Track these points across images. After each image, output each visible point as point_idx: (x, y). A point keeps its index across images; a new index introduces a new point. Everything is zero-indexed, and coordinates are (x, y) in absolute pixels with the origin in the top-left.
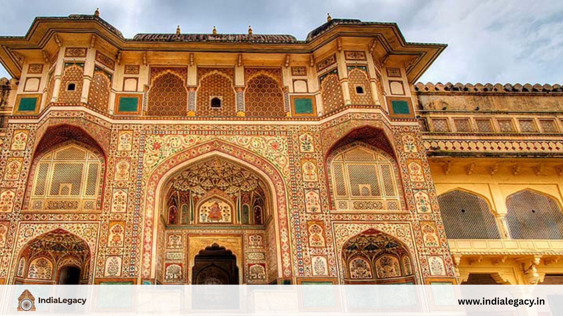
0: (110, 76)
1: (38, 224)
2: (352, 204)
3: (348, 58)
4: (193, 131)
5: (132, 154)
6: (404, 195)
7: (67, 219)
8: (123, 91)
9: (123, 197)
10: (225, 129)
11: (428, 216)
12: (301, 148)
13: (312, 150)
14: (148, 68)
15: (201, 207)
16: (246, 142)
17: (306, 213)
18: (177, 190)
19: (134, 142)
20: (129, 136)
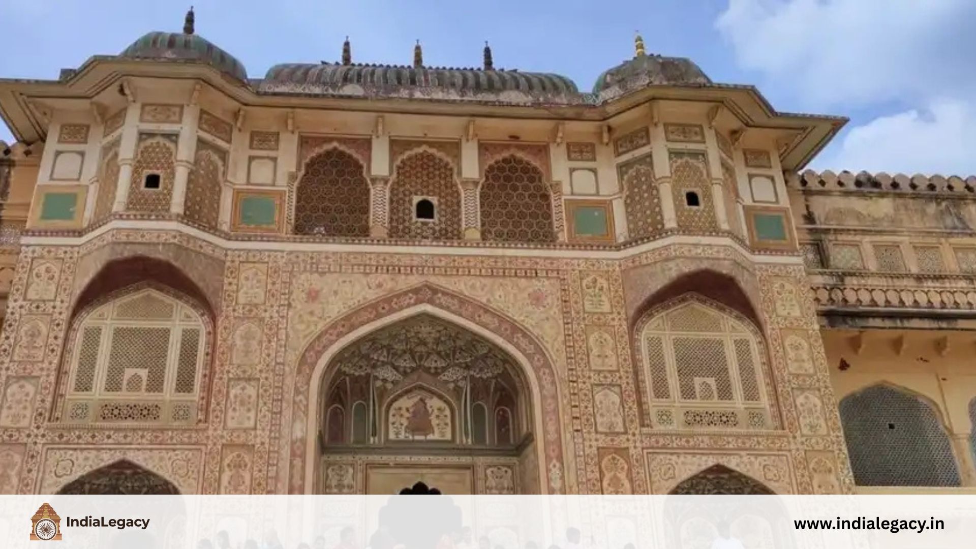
0: (223, 155)
1: (82, 450)
2: (682, 415)
3: (671, 137)
4: (382, 266)
5: (266, 311)
6: (777, 399)
7: (140, 441)
8: (248, 183)
9: (250, 397)
10: (443, 264)
11: (820, 441)
12: (586, 303)
13: (606, 308)
14: (295, 138)
15: (392, 408)
16: (482, 289)
17: (597, 432)
18: (347, 375)
19: (269, 287)
20: (260, 273)
